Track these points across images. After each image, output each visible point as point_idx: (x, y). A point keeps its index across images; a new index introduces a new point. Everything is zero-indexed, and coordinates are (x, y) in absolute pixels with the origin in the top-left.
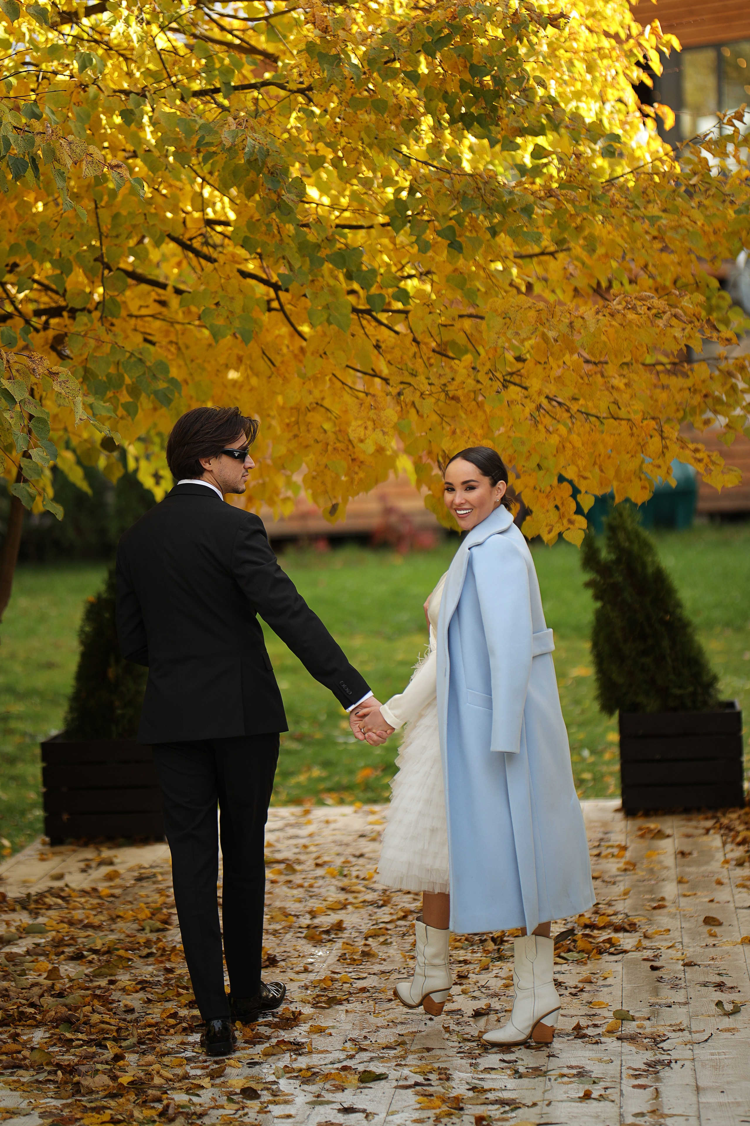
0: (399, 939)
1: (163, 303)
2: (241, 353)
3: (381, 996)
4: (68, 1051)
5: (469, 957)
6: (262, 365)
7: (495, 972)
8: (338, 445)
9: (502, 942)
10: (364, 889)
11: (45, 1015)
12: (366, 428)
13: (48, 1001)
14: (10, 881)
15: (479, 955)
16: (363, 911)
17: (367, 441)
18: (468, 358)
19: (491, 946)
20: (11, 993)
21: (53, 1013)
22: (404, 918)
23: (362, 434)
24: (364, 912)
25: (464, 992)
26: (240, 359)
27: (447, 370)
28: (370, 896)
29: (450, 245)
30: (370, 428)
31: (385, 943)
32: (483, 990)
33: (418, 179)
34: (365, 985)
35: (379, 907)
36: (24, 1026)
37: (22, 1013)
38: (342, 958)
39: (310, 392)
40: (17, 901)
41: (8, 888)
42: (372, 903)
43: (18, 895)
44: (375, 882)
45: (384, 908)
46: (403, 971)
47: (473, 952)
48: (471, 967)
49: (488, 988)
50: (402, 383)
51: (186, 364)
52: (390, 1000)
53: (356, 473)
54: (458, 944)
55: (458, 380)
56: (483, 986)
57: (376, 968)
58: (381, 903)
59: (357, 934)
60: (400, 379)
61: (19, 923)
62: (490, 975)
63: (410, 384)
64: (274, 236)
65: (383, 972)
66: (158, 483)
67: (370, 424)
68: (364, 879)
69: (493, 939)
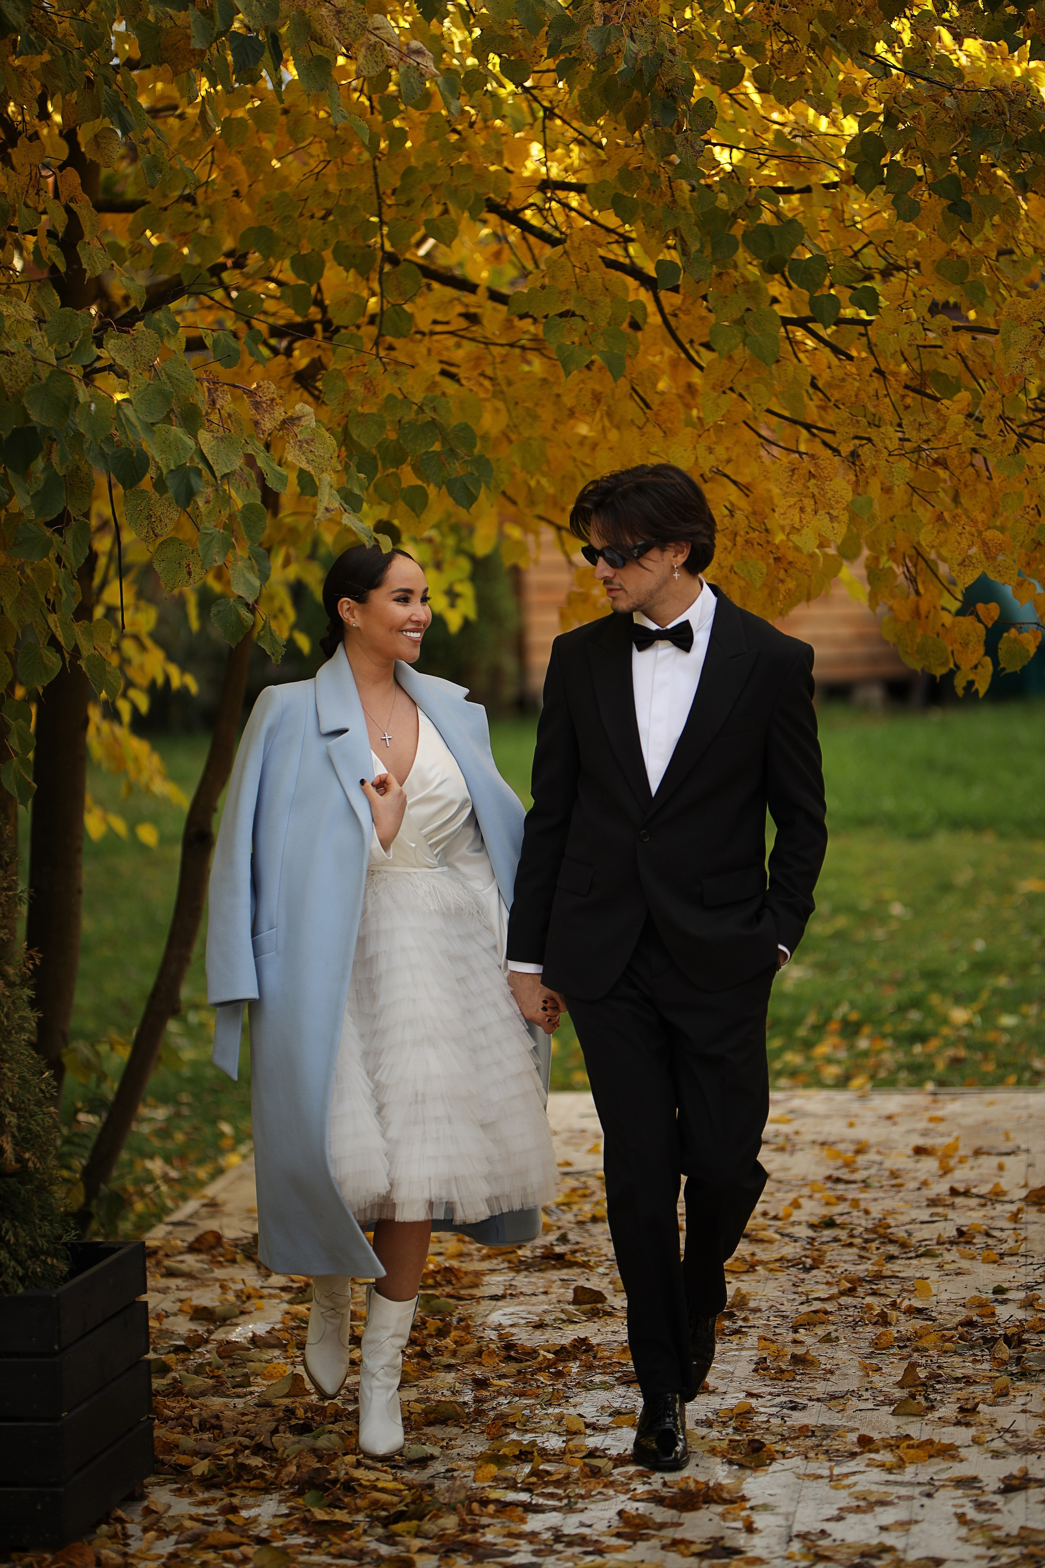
0: (848, 1332)
1: (472, 318)
2: (598, 388)
3: (836, 1444)
4: (316, 1546)
5: (969, 1369)
6: (631, 409)
7: (1020, 1401)
8: (754, 535)
9: (1021, 1342)
10: (778, 1237)
11: (279, 1472)
12: (802, 510)
13: (286, 1442)
14: (228, 1208)
15: (986, 1366)
16: (782, 1277)
17: (805, 531)
18: (964, 396)
19: (1005, 1352)
20: (225, 1424)
21: (293, 1469)
22: (850, 1292)
23: (797, 519)
24: (784, 1278)
25: (976, 1441)
26: (597, 398)
27: (932, 416)
28: (790, 1250)
29: (950, 208)
30: (809, 510)
31: (827, 1339)
32: (1007, 1436)
33: (900, 99)
34: (806, 1421)
35: (807, 1270)
36: (244, 1488)
37: (243, 1467)
38: (760, 1366)
39: (711, 450)
40: (236, 1243)
41: (225, 1220)
42: (795, 1263)
43: (241, 1234)
44: (793, 1224)
45: (814, 1272)
46: (866, 1395)
47: (975, 1361)
48: (977, 1389)
49: (1015, 1434)
50: (857, 437)
51: (508, 411)
52: (853, 1455)
53: (782, 581)
54: (948, 1345)
55: (951, 430)
56: (1007, 1431)
57: (821, 1388)
58: (809, 1261)
59: (779, 1321)
60: (853, 431)
61: (240, 1286)
62: (1011, 1408)
63: (869, 440)
64: (662, 195)
65: (833, 1397)
66: (452, 605)
67: (809, 503)
68: (775, 1218)
69: (1007, 1339)
